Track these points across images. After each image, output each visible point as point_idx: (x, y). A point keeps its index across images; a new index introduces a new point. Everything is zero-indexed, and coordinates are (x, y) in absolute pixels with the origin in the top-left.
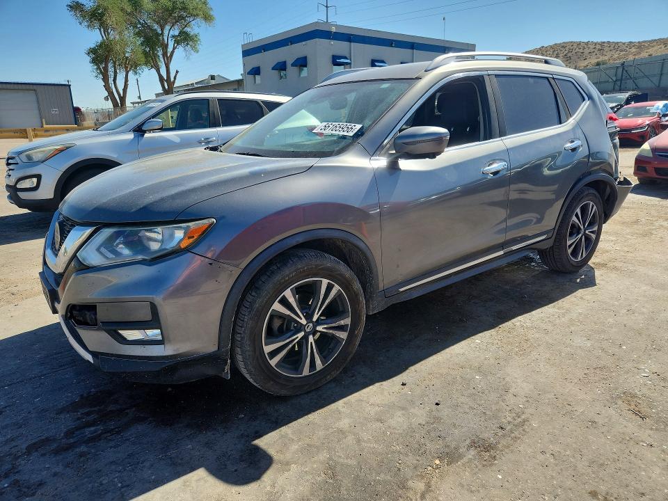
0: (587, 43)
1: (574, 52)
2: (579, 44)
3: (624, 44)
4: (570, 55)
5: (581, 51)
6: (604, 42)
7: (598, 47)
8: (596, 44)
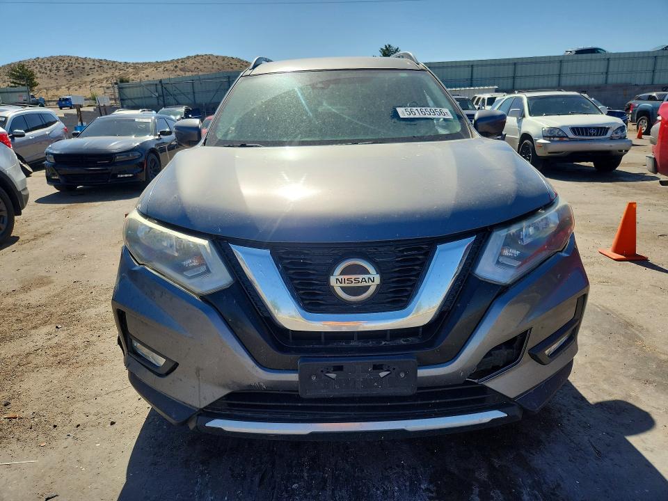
0: (85, 59)
1: (74, 67)
2: (77, 59)
3: (120, 63)
4: (70, 69)
5: (81, 66)
6: (101, 60)
7: (97, 64)
8: (94, 61)
